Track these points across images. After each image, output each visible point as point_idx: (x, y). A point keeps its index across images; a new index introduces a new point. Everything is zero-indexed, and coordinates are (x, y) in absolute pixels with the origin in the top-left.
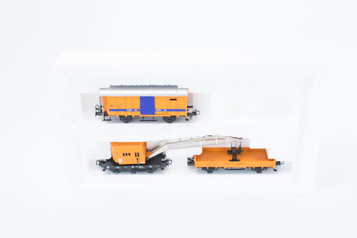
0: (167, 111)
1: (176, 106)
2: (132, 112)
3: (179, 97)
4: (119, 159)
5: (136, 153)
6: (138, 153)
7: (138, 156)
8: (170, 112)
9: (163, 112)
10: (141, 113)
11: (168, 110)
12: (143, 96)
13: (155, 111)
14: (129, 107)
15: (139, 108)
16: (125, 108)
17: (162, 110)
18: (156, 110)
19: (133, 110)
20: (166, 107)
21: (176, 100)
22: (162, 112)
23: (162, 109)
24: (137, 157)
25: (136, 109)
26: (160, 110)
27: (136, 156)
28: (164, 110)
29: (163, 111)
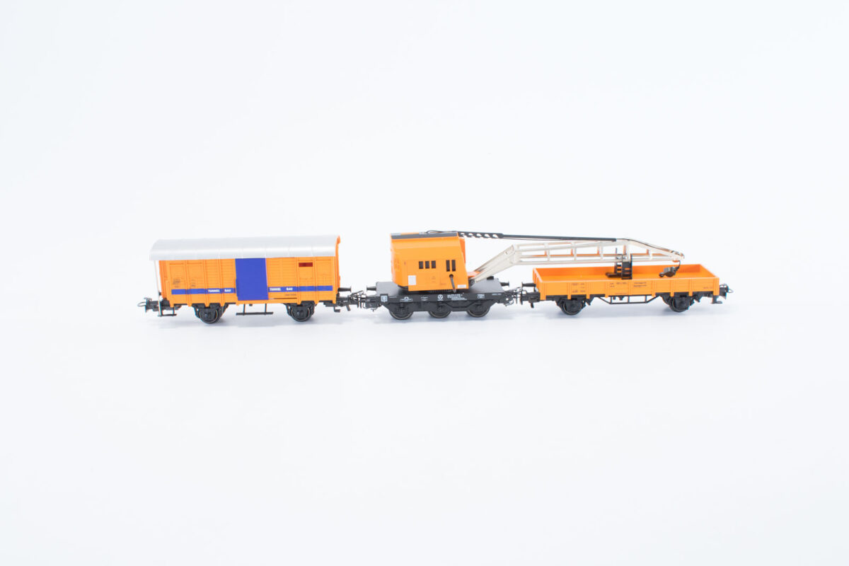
0: (293, 290)
1: (312, 278)
2: (220, 295)
3: (317, 259)
4: (409, 276)
5: (448, 262)
6: (454, 262)
7: (454, 270)
8: (299, 293)
9: (286, 293)
10: (238, 295)
11: (296, 289)
12: (242, 258)
13: (270, 291)
14: (213, 283)
15: (233, 285)
16: (204, 287)
17: (284, 289)
18: (271, 289)
19: (222, 291)
20: (291, 282)
21: (310, 265)
22: (283, 293)
23: (282, 286)
24: (451, 272)
25: (229, 289)
26: (279, 289)
27: (448, 270)
28: (287, 289)
29: (286, 291)
